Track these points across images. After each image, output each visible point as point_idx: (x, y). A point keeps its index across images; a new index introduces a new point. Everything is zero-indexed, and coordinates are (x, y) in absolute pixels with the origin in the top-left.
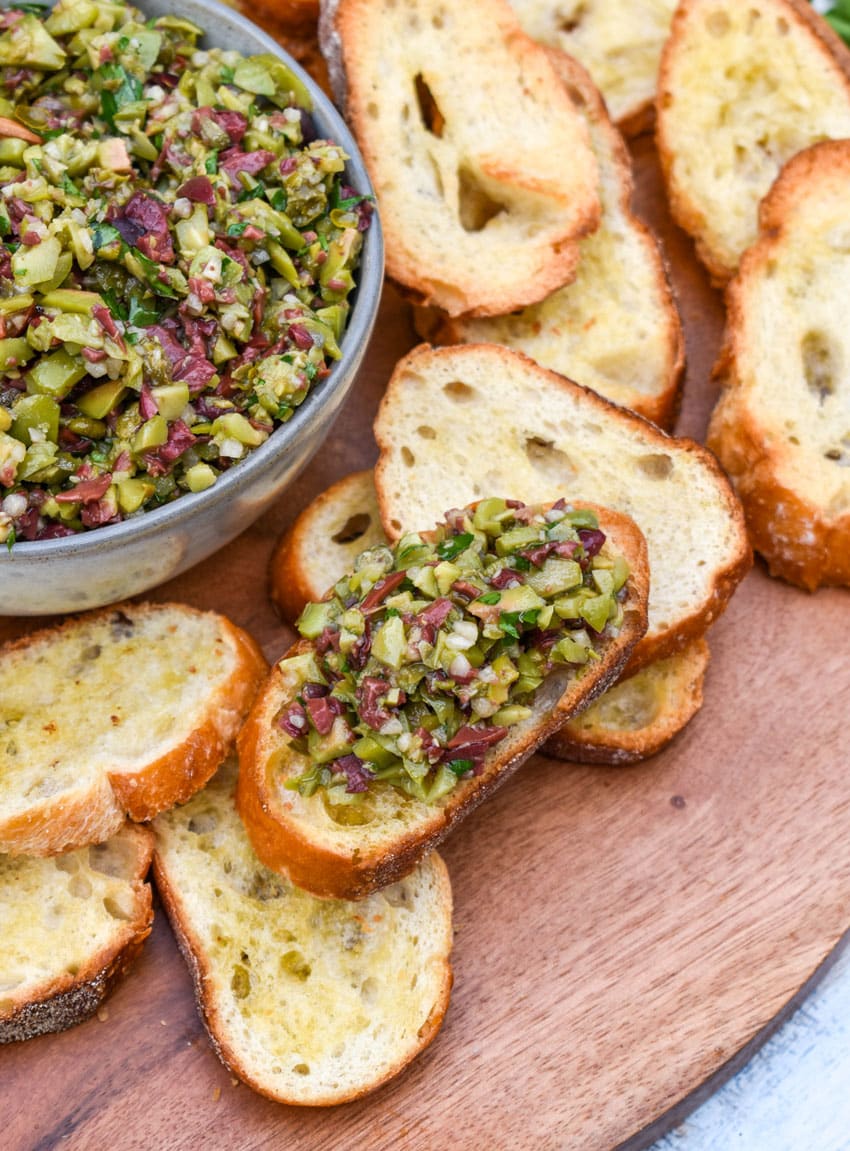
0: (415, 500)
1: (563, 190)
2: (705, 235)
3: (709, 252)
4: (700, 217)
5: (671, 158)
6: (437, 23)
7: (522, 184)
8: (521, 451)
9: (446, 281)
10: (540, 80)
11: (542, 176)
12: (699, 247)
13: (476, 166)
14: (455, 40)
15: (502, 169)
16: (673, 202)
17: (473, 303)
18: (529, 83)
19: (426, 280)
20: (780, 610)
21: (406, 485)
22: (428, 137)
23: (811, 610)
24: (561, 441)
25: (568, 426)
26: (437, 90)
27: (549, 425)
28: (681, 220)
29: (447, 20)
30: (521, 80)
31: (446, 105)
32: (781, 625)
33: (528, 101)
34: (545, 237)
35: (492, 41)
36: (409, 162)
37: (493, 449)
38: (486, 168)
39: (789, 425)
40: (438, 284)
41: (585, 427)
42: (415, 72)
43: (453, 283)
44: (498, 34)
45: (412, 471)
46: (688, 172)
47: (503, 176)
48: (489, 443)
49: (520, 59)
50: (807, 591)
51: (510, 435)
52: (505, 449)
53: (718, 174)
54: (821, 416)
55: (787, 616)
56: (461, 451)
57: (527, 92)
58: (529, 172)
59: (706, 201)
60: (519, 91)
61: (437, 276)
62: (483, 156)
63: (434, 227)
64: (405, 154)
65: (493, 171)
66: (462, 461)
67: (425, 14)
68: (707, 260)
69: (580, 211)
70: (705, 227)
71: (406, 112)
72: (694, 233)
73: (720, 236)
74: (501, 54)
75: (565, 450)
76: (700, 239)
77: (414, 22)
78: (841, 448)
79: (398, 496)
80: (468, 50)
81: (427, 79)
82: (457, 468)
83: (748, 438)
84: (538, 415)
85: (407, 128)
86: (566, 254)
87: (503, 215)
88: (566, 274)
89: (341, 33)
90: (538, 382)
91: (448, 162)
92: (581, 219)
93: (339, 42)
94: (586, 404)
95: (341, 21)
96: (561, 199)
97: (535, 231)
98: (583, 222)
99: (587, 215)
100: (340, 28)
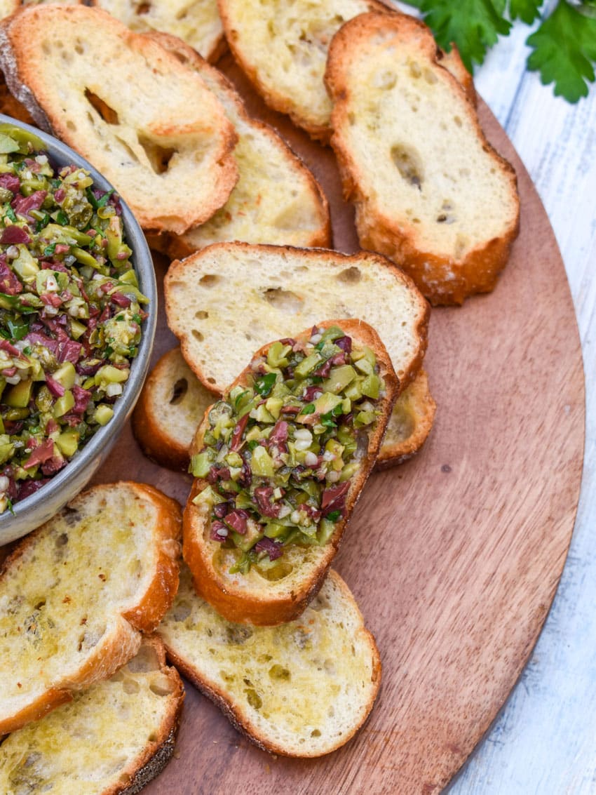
0: (215, 360)
1: (207, 124)
2: (296, 111)
3: (302, 120)
4: (289, 101)
5: (254, 72)
6: (80, 51)
7: (181, 132)
8: (263, 301)
9: (167, 214)
10: (160, 60)
11: (190, 122)
12: (294, 119)
13: (148, 132)
14: (96, 57)
15: (165, 128)
16: (267, 98)
17: (189, 222)
18: (154, 65)
19: (155, 219)
20: (447, 324)
21: (205, 353)
22: (112, 127)
23: (466, 316)
24: (285, 285)
25: (285, 274)
26: (102, 94)
27: (273, 278)
28: (277, 107)
29: (84, 46)
30: (148, 65)
31: (113, 102)
32: (453, 333)
33: (159, 77)
34: (209, 160)
35: (118, 47)
36: (107, 148)
37: (246, 307)
38: (156, 131)
39: (409, 212)
40: (162, 218)
41: (295, 270)
42: (83, 89)
43: (172, 214)
44: (120, 42)
45: (204, 344)
46: (269, 76)
47: (168, 132)
48: (242, 305)
49: (141, 52)
50: (458, 306)
51: (252, 294)
52: (253, 305)
53: (286, 69)
54: (424, 198)
55: (453, 326)
56: (230, 318)
57: (155, 71)
58: (182, 122)
59: (288, 89)
60: (151, 73)
61: (160, 214)
62: (150, 125)
63: (143, 183)
64: (103, 145)
65: (161, 132)
66: (231, 323)
67: (69, 48)
68: (304, 125)
69: (222, 133)
70: (294, 106)
71: (91, 119)
72: (289, 111)
73: (306, 108)
74: (128, 54)
75: (290, 290)
76: (293, 114)
77: (64, 56)
78: (444, 212)
79: (203, 362)
80: (108, 61)
81: (92, 91)
82: (230, 329)
83: (390, 232)
84: (263, 275)
85: (96, 128)
86: (228, 164)
87: (176, 155)
88: (234, 177)
89: (27, 84)
90: (254, 255)
91: (131, 138)
92: (225, 138)
93: (28, 90)
94: (290, 256)
95: (24, 77)
96: (209, 130)
97: (200, 156)
98: (228, 139)
99: (229, 134)
100: (25, 81)
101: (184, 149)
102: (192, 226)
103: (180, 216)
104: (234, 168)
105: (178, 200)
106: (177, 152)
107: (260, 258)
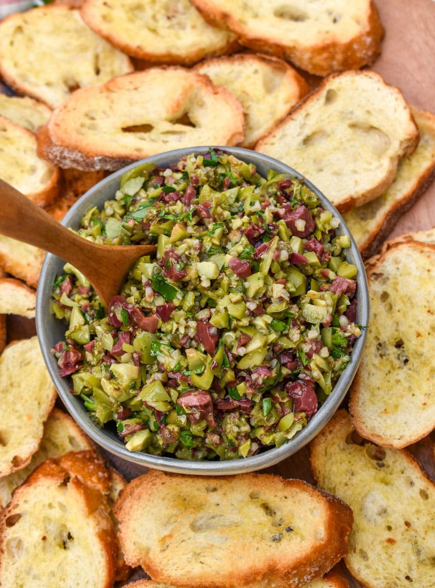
1: (187, 85)
6: (93, 119)
7: (183, 99)
8: (308, 149)
10: (131, 82)
11: (180, 91)
13: (170, 116)
14: (104, 112)
15: (175, 105)
18: (132, 87)
22: (153, 132)
26: (131, 123)
27: (299, 135)
29: (92, 114)
30: (129, 90)
31: (139, 122)
33: (140, 90)
35: (107, 97)
36: (165, 142)
37: (303, 159)
38: (174, 111)
39: (319, 32)
41: (305, 120)
44: (105, 94)
47: (178, 105)
49: (120, 89)
54: (317, 20)
57: (136, 89)
58: (177, 96)
60: (135, 92)
62: (167, 111)
64: (161, 143)
65: (176, 109)
67: (87, 122)
69: (198, 81)
71: (142, 139)
74: (114, 96)
78: (332, 17)
80: (111, 107)
81: (125, 126)
83: (324, 49)
84: (294, 138)
85: (149, 140)
86: (219, 90)
89: (96, 155)
90: (279, 134)
91: (167, 126)
92: (202, 81)
93: (100, 158)
94: (295, 116)
95: (90, 155)
96: (191, 86)
97: (200, 103)
98: (204, 81)
99: (200, 79)
100: (93, 156)
104: (224, 89)
106: (188, 113)
107: (282, 131)
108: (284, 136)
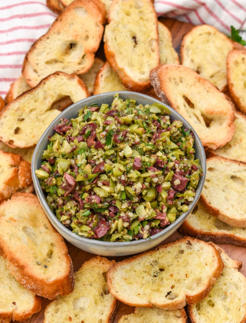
0: (211, 196)
1: (225, 112)
6: (181, 82)
7: (216, 113)
8: (230, 180)
9: (210, 142)
10: (209, 88)
11: (219, 110)
13: (204, 112)
14: (187, 84)
15: (211, 111)
17: (218, 145)
18: (207, 89)
19: (206, 143)
21: (208, 194)
22: (192, 109)
24: (238, 175)
25: (239, 171)
26: (189, 98)
27: (234, 172)
29: (183, 80)
30: (205, 89)
31: (192, 101)
33: (209, 93)
34: (225, 124)
35: (195, 82)
36: (190, 116)
37: (224, 181)
38: (207, 112)
40: (209, 143)
41: (243, 170)
42: (183, 95)
43: (212, 142)
44: (196, 80)
45: (208, 190)
47: (212, 113)
48: (222, 179)
49: (203, 84)
51: (226, 176)
52: (226, 180)
56: (217, 183)
57: (208, 91)
58: (216, 110)
60: (206, 91)
61: (208, 141)
62: (205, 110)
63: (202, 130)
64: (188, 115)
65: (209, 113)
66: (218, 185)
67: (178, 80)
69: (230, 115)
71: (185, 106)
74: (198, 84)
75: (240, 177)
77: (176, 83)
79: (207, 196)
80: (191, 86)
81: (186, 96)
82: (217, 187)
84: (231, 170)
85: (186, 109)
86: (232, 126)
87: (213, 122)
88: (234, 131)
89: (164, 91)
90: (228, 163)
91: (199, 114)
92: (231, 117)
93: (163, 93)
94: (241, 165)
95: (162, 89)
96: (226, 114)
97: (222, 123)
98: (232, 118)
99: (232, 116)
100: (163, 90)
101: (216, 120)
102: (219, 147)
103: (215, 143)
104: (234, 128)
105: (214, 137)
106: (213, 120)
107: (230, 164)
108: (229, 166)
